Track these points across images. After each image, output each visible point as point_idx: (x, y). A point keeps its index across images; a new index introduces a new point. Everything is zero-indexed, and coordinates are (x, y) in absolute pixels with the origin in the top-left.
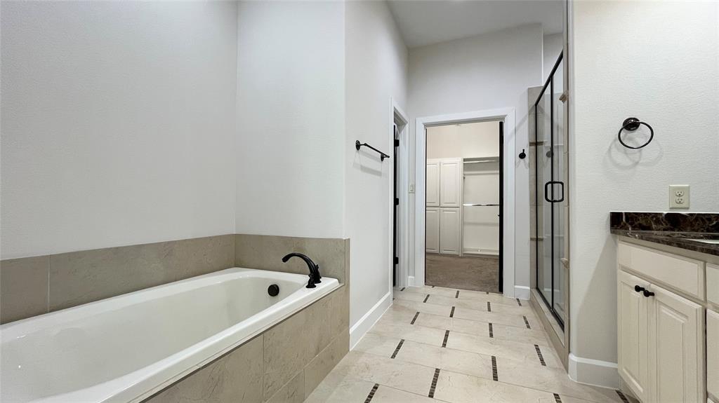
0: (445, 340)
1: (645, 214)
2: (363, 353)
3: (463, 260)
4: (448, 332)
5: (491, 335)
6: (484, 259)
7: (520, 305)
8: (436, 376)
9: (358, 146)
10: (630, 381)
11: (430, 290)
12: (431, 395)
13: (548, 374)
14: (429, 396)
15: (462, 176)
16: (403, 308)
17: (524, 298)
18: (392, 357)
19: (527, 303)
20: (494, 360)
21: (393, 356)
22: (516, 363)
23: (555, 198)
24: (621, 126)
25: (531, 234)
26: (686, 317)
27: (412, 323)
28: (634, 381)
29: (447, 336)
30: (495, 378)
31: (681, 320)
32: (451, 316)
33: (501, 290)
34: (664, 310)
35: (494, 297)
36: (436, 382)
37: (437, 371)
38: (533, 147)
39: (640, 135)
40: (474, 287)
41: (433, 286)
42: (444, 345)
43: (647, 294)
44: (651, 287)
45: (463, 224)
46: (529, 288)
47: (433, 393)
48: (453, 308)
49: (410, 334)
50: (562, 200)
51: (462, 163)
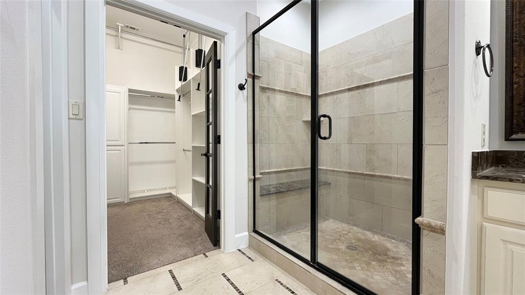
3: (133, 207)
15: (127, 109)
17: (244, 246)
35: (216, 257)
38: (251, 80)
41: (125, 280)
45: (129, 164)
46: (247, 233)
50: (329, 138)
51: (127, 93)
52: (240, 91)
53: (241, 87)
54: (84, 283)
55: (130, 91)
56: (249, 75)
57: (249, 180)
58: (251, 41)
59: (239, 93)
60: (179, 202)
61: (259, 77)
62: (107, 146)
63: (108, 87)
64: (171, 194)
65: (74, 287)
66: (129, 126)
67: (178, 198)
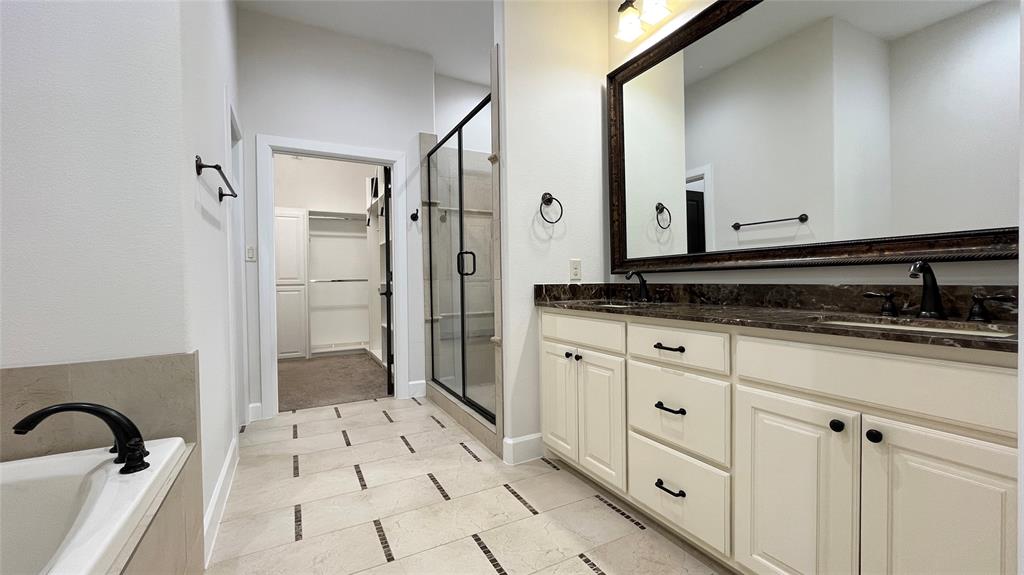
0: (361, 479)
1: (557, 285)
2: (237, 558)
3: (315, 363)
4: (357, 467)
5: (412, 450)
6: (343, 357)
7: (419, 404)
8: (380, 530)
9: (200, 167)
10: (557, 443)
11: (290, 418)
12: (390, 558)
13: (488, 468)
14: (389, 560)
15: (306, 237)
16: (263, 457)
17: (420, 394)
18: (297, 540)
19: (425, 400)
20: (432, 477)
21: (298, 536)
22: (457, 471)
23: (465, 271)
24: (540, 201)
25: (425, 315)
26: (612, 370)
27: (296, 474)
28: (560, 442)
29: (359, 472)
30: (446, 497)
31: (608, 374)
32: (348, 444)
33: (391, 391)
34: (591, 369)
35: (385, 402)
36: (385, 539)
37: (377, 523)
38: (426, 208)
39: (552, 211)
40: (354, 397)
41: (294, 411)
42: (364, 486)
43: (578, 358)
44: (580, 352)
45: (311, 309)
46: (424, 381)
47: (390, 555)
48: (344, 432)
49: (304, 492)
50: (473, 273)
51: (307, 217)
52: (414, 223)
53: (414, 217)
54: (259, 404)
55: (311, 213)
56: (424, 204)
57: (426, 321)
58: (426, 164)
59: (411, 225)
60: (373, 358)
61: (435, 204)
62: (277, 285)
63: (278, 211)
64: (365, 350)
65: (251, 406)
66: (311, 259)
67: (372, 354)
